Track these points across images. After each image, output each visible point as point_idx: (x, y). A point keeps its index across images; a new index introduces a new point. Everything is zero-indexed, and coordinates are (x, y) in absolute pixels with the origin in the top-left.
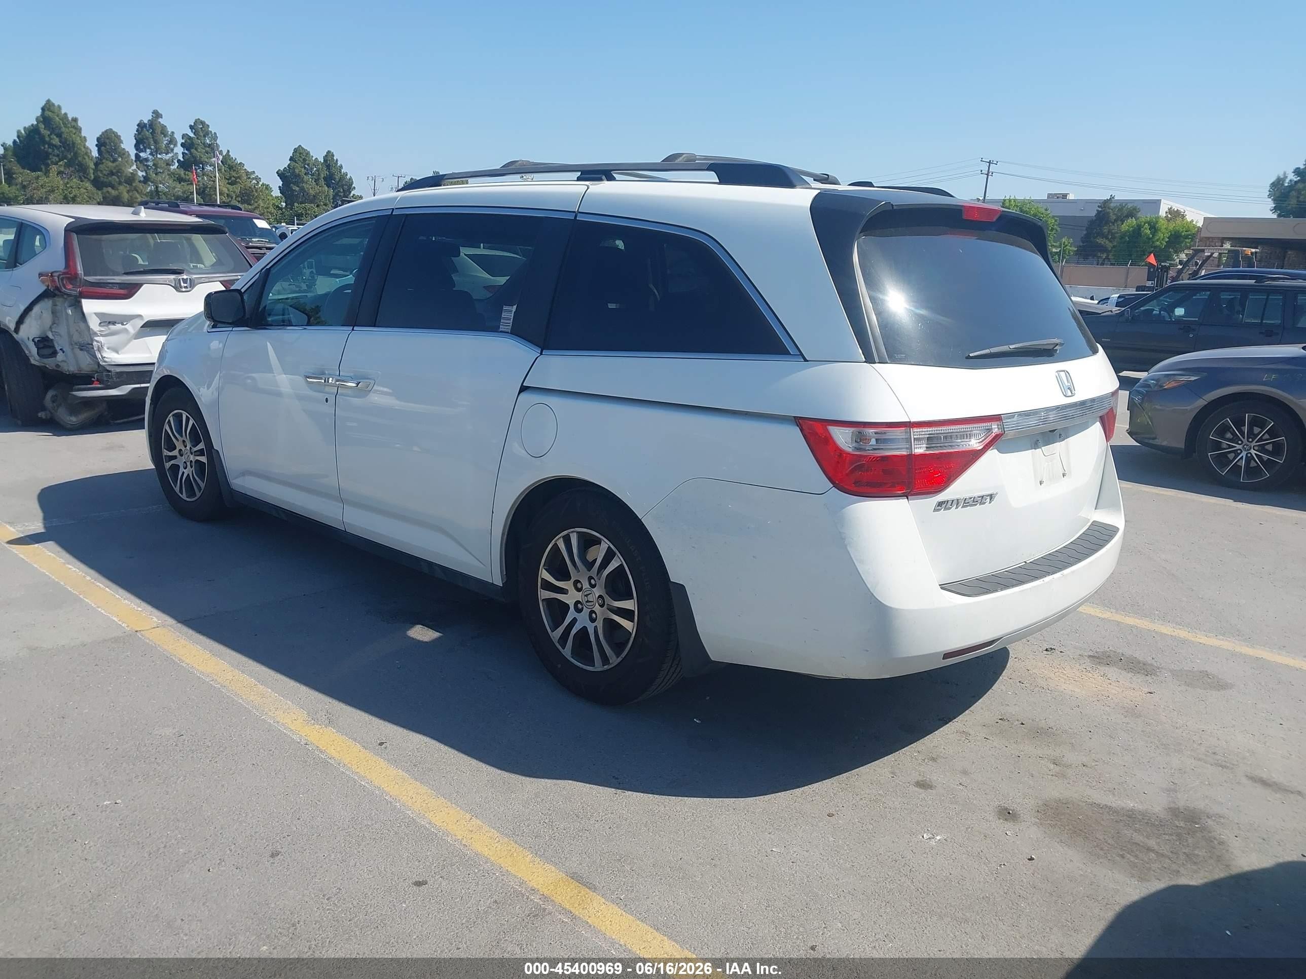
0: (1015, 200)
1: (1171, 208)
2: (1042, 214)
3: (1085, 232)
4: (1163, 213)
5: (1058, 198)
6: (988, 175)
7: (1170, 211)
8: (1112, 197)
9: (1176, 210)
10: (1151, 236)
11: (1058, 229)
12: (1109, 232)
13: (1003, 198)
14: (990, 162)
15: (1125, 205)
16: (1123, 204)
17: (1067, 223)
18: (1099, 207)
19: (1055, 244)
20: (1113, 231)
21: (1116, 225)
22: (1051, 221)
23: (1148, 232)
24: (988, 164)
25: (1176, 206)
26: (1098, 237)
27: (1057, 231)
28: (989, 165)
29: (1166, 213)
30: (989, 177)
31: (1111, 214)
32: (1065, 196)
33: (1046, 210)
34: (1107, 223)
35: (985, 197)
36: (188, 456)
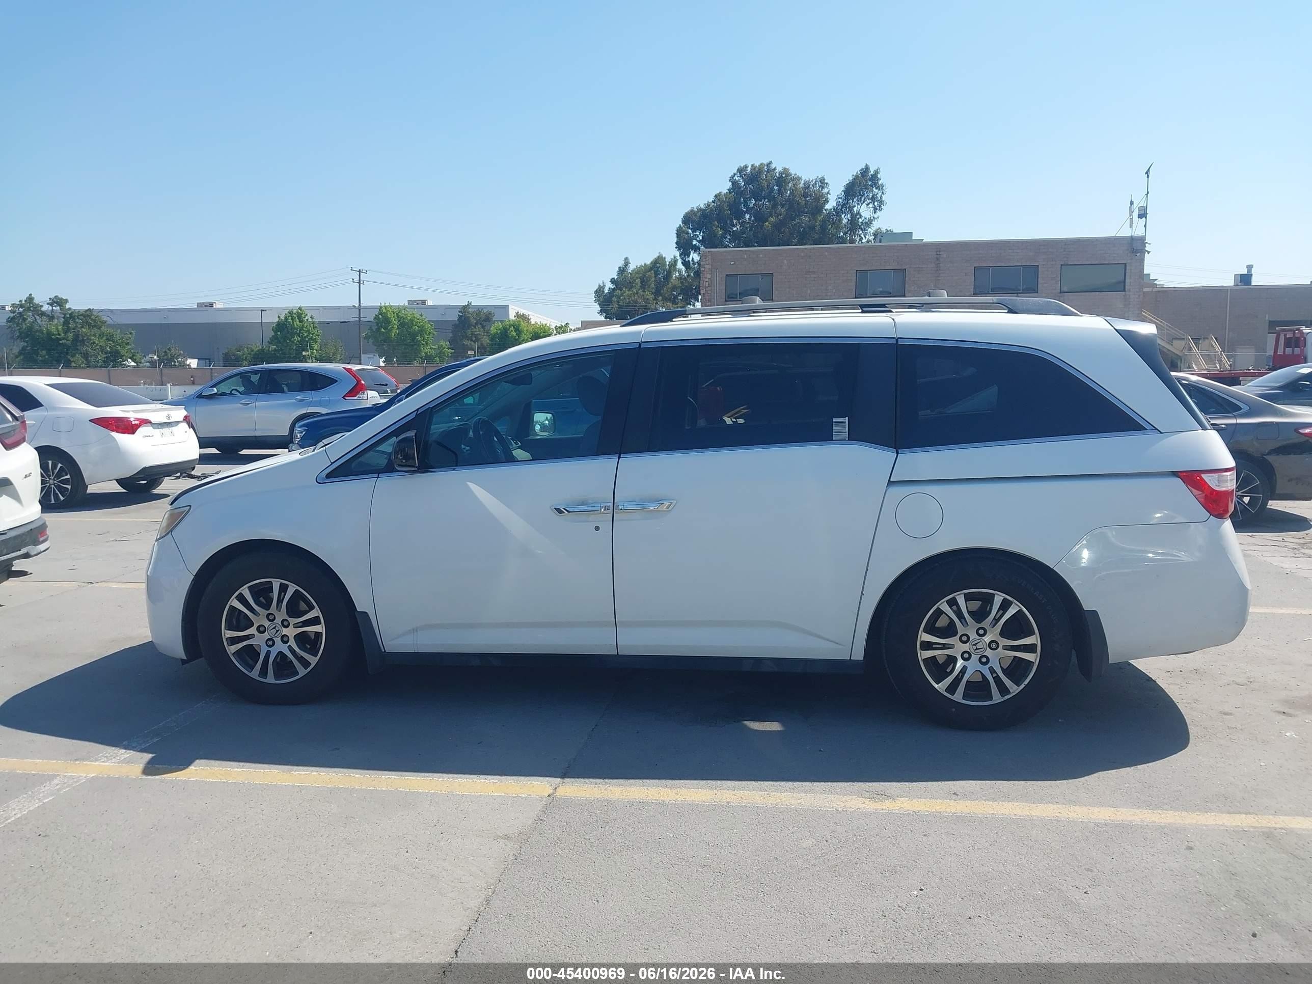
0: (391, 307)
1: (518, 312)
2: (418, 319)
3: (451, 335)
4: (512, 317)
5: (418, 304)
6: (359, 283)
7: (518, 315)
8: (469, 304)
9: (522, 314)
10: (517, 337)
11: (435, 333)
12: (472, 334)
13: (380, 305)
14: (359, 271)
15: (482, 310)
16: (479, 309)
17: (440, 326)
18: (459, 312)
19: (433, 347)
20: (476, 333)
21: (477, 327)
22: (427, 326)
23: (514, 333)
24: (358, 273)
25: (522, 311)
26: (464, 340)
27: (434, 335)
28: (360, 274)
29: (515, 317)
30: (361, 285)
31: (471, 318)
32: (424, 302)
33: (421, 316)
34: (469, 327)
35: (360, 305)
36: (277, 631)
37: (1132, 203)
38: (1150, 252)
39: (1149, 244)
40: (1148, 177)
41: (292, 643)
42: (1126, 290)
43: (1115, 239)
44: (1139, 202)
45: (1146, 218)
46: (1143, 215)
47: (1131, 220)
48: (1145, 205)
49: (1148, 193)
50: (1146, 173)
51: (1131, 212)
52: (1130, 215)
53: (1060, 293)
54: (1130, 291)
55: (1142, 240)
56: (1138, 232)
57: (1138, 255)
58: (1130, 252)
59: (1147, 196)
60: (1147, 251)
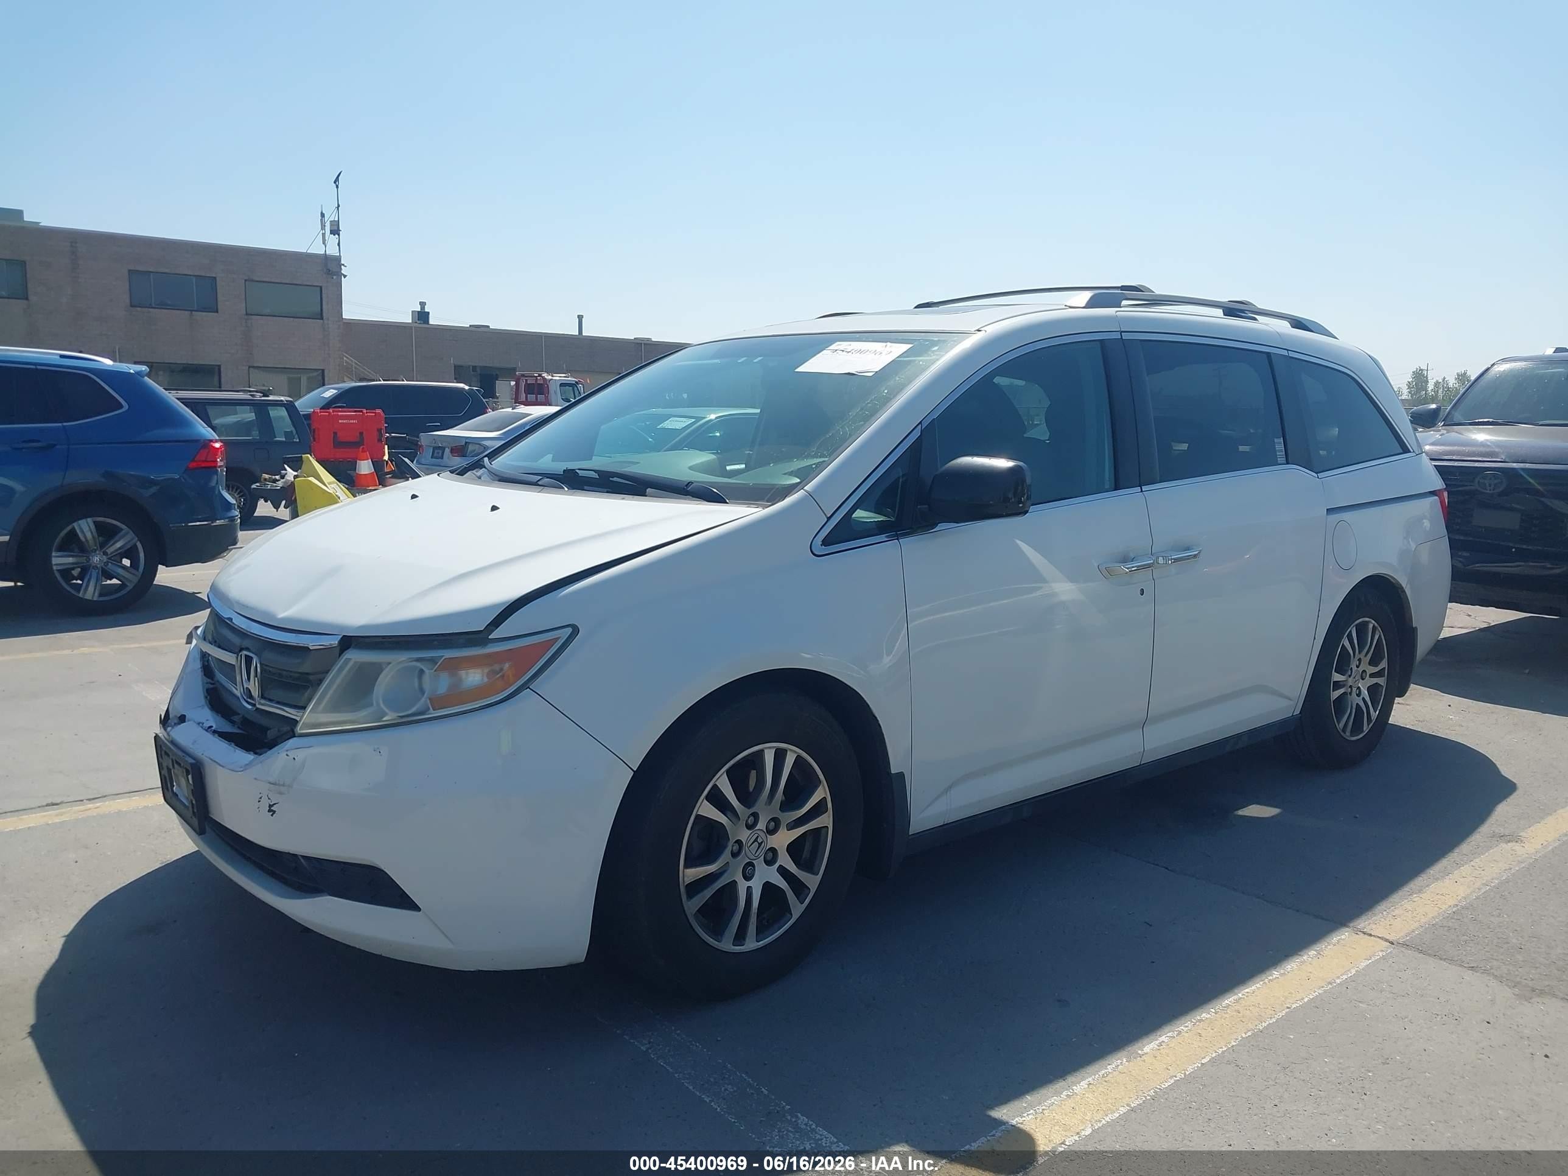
36: (760, 844)
37: (323, 215)
38: (346, 276)
39: (346, 266)
40: (337, 187)
41: (785, 860)
42: (324, 318)
43: (306, 255)
44: (330, 217)
45: (339, 235)
46: (335, 231)
47: (324, 235)
48: (336, 219)
49: (339, 206)
50: (335, 182)
51: (323, 227)
52: (322, 229)
53: (247, 314)
54: (328, 319)
55: (337, 260)
56: (332, 251)
57: (335, 277)
58: (325, 273)
59: (338, 209)
60: (343, 275)
